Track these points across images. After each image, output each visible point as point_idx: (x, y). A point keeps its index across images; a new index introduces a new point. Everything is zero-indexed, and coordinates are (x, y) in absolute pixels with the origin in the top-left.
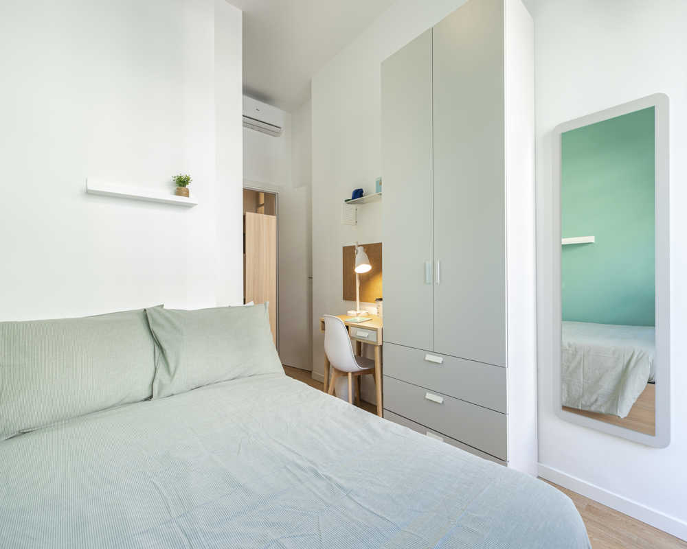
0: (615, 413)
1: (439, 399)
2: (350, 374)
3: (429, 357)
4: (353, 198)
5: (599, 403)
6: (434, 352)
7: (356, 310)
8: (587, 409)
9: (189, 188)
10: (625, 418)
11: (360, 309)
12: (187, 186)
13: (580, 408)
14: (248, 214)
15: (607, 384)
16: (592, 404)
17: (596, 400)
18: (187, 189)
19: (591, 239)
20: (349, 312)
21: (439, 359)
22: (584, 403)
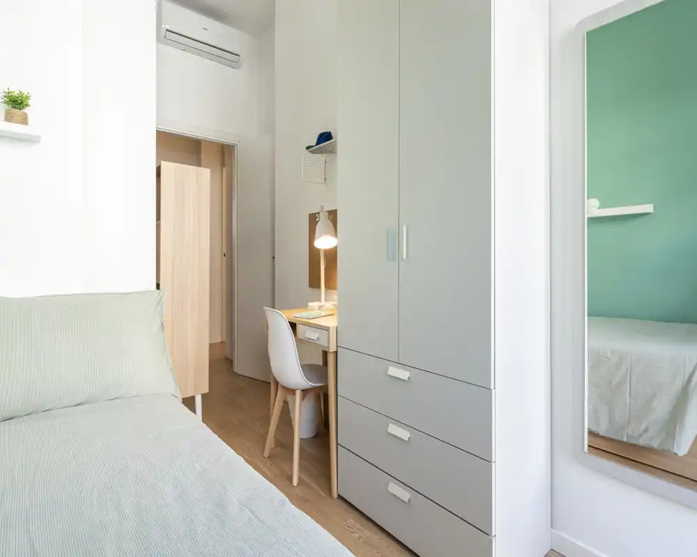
0: (671, 450)
1: (404, 434)
2: (298, 393)
3: (394, 371)
4: (317, 145)
5: (650, 433)
6: (399, 364)
7: (320, 301)
8: (634, 442)
9: (28, 113)
10: (685, 455)
11: (326, 300)
12: (26, 110)
13: (625, 440)
14: (164, 164)
15: (662, 408)
16: (641, 435)
17: (646, 431)
18: (26, 114)
19: (649, 208)
20: (310, 304)
21: (404, 374)
22: (630, 433)
